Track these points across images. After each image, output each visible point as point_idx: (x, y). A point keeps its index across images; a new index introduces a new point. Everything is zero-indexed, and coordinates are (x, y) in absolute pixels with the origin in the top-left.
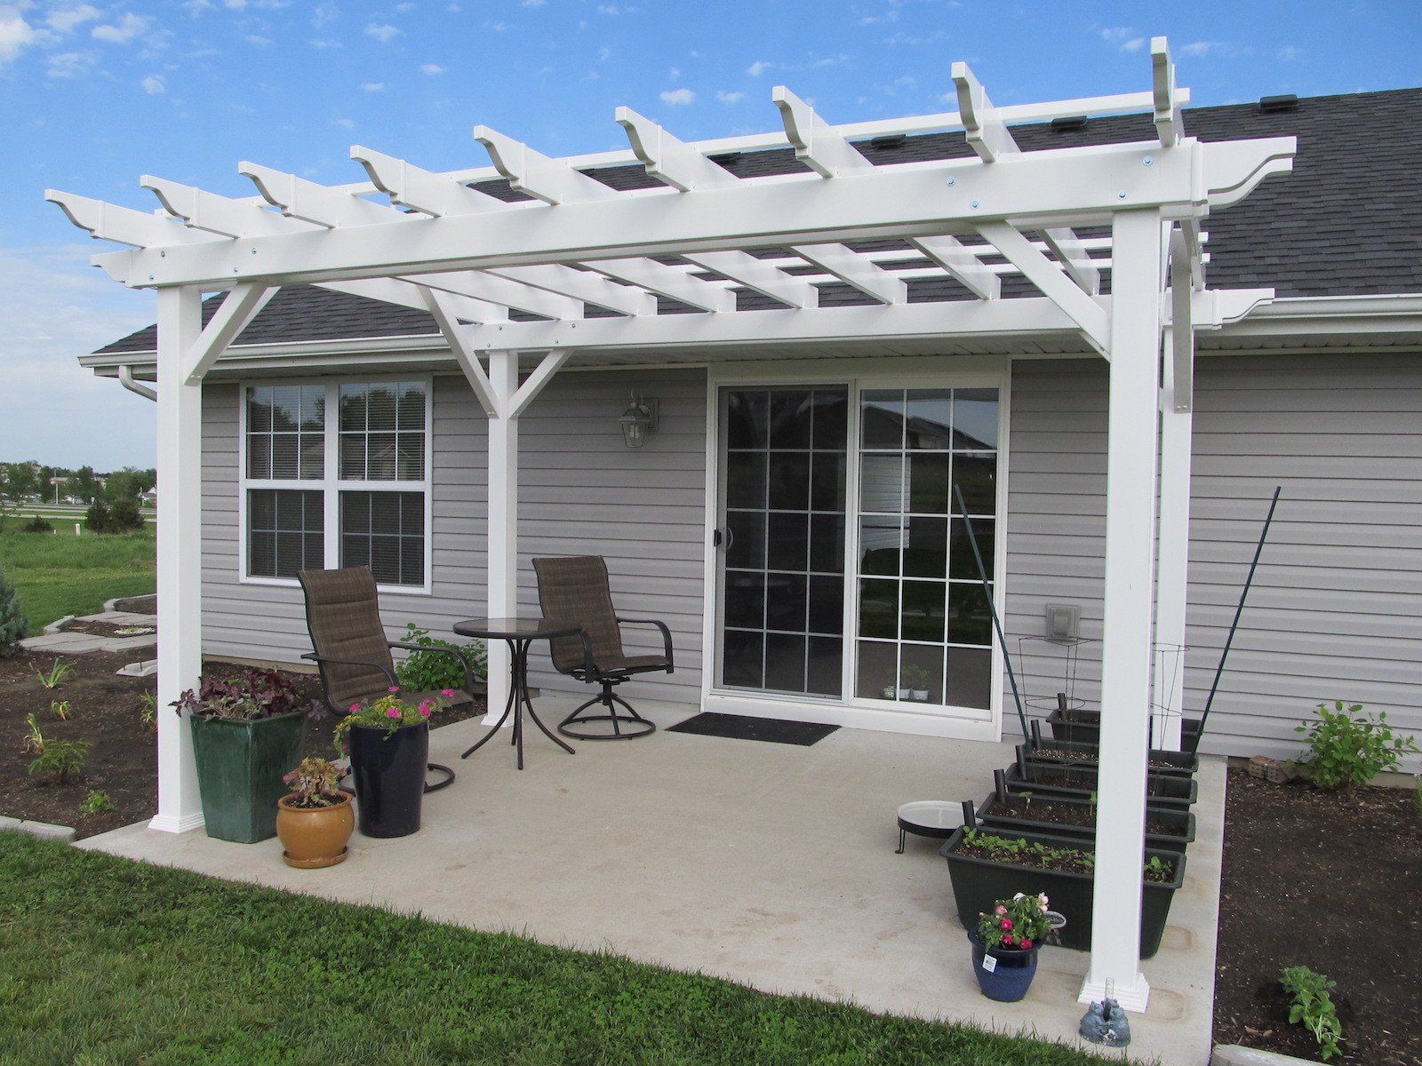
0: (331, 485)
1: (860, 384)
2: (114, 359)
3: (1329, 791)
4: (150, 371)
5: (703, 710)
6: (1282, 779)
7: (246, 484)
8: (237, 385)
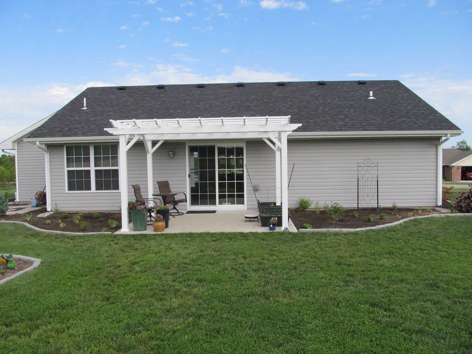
0: (92, 169)
1: (218, 145)
2: (35, 140)
3: (302, 211)
4: (35, 143)
5: (188, 210)
6: (294, 210)
7: (66, 169)
8: (63, 145)
